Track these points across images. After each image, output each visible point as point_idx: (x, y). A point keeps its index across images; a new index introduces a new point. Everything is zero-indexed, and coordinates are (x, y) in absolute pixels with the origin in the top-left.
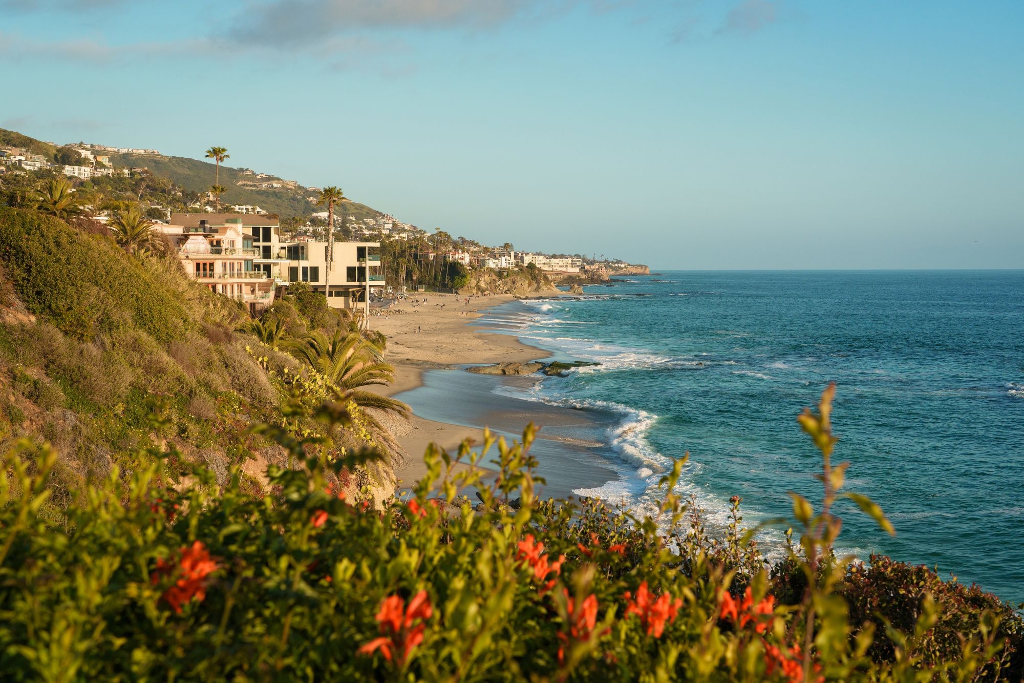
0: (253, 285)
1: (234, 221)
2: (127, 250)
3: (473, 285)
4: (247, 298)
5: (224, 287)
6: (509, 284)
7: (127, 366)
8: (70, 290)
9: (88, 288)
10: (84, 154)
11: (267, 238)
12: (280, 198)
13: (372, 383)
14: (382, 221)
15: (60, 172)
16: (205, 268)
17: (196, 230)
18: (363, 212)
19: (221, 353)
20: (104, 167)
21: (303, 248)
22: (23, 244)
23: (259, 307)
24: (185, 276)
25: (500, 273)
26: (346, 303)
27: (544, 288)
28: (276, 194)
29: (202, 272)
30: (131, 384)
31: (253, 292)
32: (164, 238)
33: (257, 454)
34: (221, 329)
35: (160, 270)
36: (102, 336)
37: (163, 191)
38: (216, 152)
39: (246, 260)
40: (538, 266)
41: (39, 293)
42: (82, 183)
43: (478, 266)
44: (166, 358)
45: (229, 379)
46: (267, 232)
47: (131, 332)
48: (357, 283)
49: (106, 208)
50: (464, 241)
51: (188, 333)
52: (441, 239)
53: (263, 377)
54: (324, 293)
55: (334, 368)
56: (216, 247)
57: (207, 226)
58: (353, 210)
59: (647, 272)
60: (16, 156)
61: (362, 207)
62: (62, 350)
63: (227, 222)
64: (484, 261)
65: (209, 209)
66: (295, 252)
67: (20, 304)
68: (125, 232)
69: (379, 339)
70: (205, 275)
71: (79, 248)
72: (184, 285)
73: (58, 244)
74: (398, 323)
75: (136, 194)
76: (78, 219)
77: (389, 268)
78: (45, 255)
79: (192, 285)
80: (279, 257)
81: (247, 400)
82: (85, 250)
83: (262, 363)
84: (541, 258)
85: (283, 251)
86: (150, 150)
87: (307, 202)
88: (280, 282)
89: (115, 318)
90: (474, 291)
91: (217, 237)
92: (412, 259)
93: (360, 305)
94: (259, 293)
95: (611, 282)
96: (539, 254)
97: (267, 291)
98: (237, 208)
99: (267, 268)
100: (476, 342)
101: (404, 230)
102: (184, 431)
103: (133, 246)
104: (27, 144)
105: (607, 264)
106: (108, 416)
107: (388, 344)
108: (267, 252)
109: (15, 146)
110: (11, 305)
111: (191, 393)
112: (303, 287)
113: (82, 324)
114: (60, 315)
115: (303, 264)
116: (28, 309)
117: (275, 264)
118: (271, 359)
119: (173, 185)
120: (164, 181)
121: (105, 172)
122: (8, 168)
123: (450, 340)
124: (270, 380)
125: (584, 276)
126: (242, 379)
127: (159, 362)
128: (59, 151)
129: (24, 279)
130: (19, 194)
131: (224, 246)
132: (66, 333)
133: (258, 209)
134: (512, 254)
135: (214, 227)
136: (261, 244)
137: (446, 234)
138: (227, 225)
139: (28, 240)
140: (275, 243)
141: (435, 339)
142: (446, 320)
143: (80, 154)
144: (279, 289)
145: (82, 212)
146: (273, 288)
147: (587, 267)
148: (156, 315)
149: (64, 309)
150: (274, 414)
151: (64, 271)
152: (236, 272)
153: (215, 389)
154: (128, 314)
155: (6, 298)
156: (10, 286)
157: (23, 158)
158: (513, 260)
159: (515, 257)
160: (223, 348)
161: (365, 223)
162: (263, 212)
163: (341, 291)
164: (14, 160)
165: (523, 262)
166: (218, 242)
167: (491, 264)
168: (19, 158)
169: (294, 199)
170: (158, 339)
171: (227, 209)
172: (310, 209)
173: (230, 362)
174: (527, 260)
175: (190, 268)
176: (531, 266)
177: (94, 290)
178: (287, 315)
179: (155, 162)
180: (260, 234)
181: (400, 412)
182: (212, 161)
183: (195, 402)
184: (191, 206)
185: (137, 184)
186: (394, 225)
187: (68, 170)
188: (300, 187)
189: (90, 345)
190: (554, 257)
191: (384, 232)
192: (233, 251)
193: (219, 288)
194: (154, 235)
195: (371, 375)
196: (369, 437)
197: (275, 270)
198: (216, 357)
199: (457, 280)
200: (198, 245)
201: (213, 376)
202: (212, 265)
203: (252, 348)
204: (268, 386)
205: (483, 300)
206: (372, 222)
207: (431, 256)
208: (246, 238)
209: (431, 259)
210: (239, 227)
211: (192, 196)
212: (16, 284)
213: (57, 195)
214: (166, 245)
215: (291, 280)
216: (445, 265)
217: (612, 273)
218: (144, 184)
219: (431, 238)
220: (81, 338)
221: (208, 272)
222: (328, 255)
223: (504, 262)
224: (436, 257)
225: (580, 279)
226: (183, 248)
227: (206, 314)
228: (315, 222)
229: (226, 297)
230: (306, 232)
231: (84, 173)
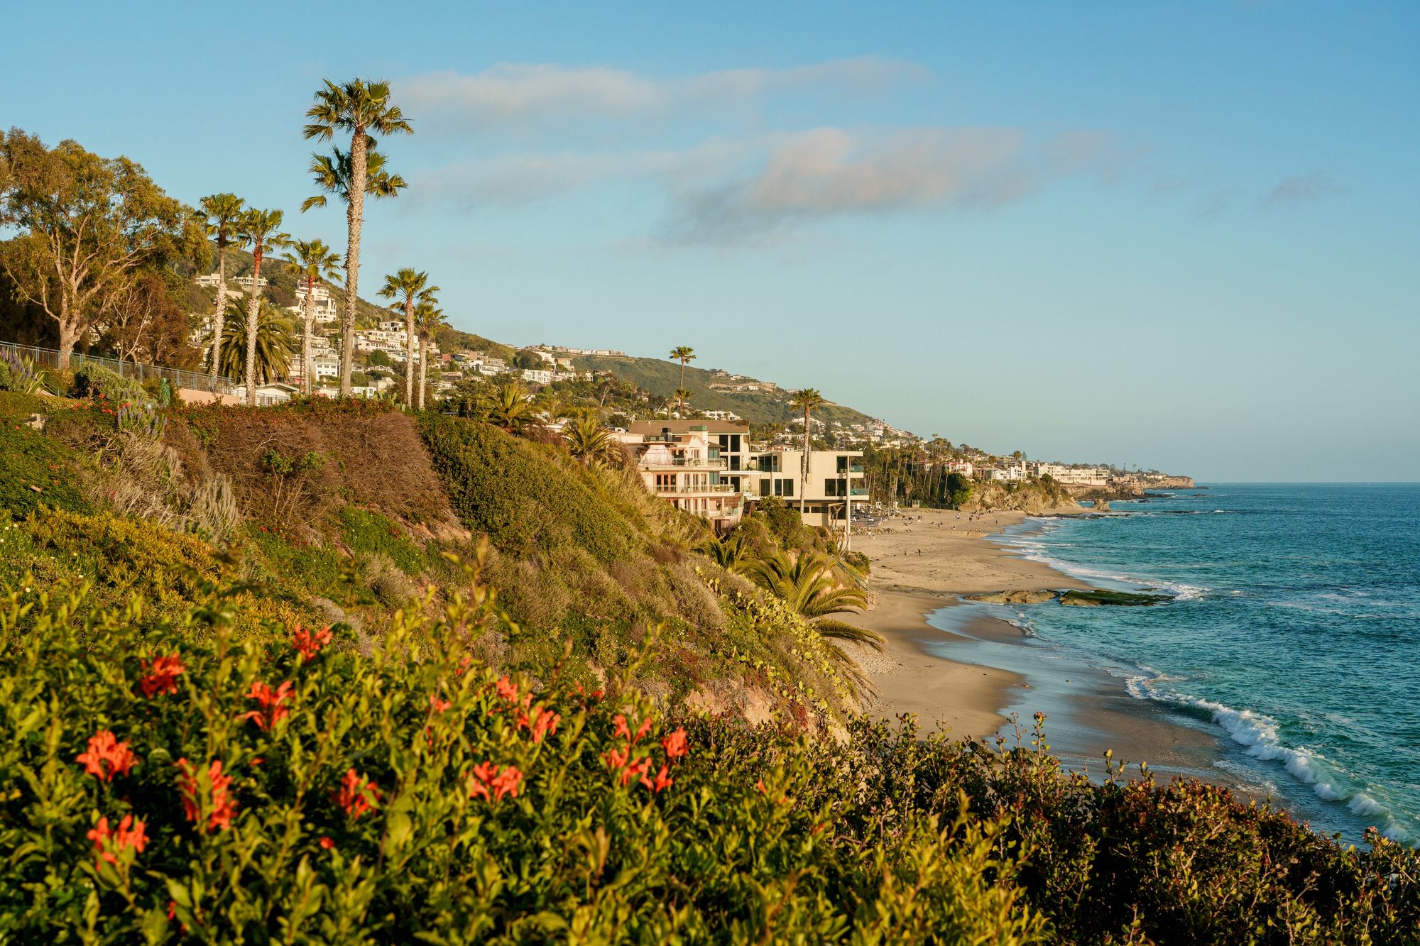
0: (718, 500)
1: (699, 429)
2: (581, 462)
3: (977, 500)
4: (713, 514)
5: (687, 501)
6: (1020, 498)
7: (564, 587)
8: (508, 504)
9: (526, 502)
10: (545, 356)
11: (736, 447)
12: (757, 402)
13: (841, 610)
14: (871, 427)
15: (519, 377)
16: (666, 480)
17: (657, 439)
18: (850, 417)
19: (667, 574)
20: (565, 370)
21: (775, 458)
22: (460, 455)
23: (725, 525)
24: (645, 491)
25: (1009, 487)
26: (825, 520)
27: (1063, 504)
28: (752, 398)
29: (663, 485)
30: (569, 607)
31: (719, 507)
32: (623, 448)
33: (703, 686)
34: (669, 548)
35: (617, 483)
36: (539, 553)
37: (628, 396)
38: (681, 352)
39: (712, 472)
40: (1055, 478)
41: (475, 507)
42: (542, 389)
43: (983, 478)
44: (607, 578)
45: (675, 603)
46: (736, 440)
47: (570, 549)
48: (837, 498)
49: (563, 415)
50: (967, 449)
51: (632, 552)
52: (940, 447)
53: (713, 602)
54: (798, 509)
55: (798, 594)
56: (679, 458)
57: (670, 434)
58: (838, 415)
59: (1191, 484)
60: (473, 360)
61: (849, 411)
62: (496, 568)
63: (691, 429)
64: (989, 473)
65: (677, 415)
66: (767, 463)
67: (455, 519)
68: (581, 442)
69: (861, 562)
70: (666, 489)
71: (518, 460)
72: (642, 499)
73: (496, 455)
74: (886, 543)
75: (599, 399)
76: (531, 428)
77: (878, 480)
78: (482, 466)
79: (651, 499)
80: (749, 468)
81: (695, 626)
82: (524, 461)
83: (713, 585)
84: (1059, 468)
85: (754, 462)
86: (615, 351)
87: (787, 406)
88: (750, 497)
89: (554, 534)
90: (978, 507)
91: (680, 446)
92: (905, 470)
93: (841, 523)
94: (725, 509)
95: (1146, 496)
96: (1057, 464)
97: (734, 507)
98: (708, 414)
99: (736, 481)
100: (977, 567)
101: (896, 437)
102: (623, 659)
103: (589, 457)
104: (485, 346)
105: (1141, 476)
106: (543, 641)
107: (872, 567)
108: (735, 462)
109: (473, 349)
110: (446, 520)
111: (633, 617)
112: (775, 502)
113: (519, 541)
114: (497, 531)
115: (776, 476)
116: (463, 524)
117: (744, 476)
118: (723, 581)
119: (639, 390)
120: (629, 384)
121: (566, 376)
122: (465, 373)
123: (946, 564)
124: (721, 605)
125: (1111, 490)
126: (689, 603)
127: (598, 583)
128: (518, 354)
129: (460, 492)
130: (469, 402)
131: (687, 456)
132: (502, 550)
133: (732, 415)
134: (1024, 464)
135: (677, 435)
136: (729, 454)
137: (945, 441)
138: (691, 433)
139: (465, 451)
140: (745, 453)
141: (929, 562)
142: (942, 541)
143: (540, 357)
144: (748, 504)
145: (535, 420)
146: (741, 503)
147: (1115, 479)
148: (597, 531)
149: (500, 526)
150: (723, 643)
151: (502, 484)
152: (700, 485)
153: (660, 613)
154: (568, 531)
155: (441, 513)
156: (445, 500)
157: (481, 362)
158: (1024, 471)
159: (1028, 467)
160: (670, 568)
161: (852, 430)
162: (737, 418)
163: (820, 507)
164: (471, 364)
165: (1037, 473)
166: (681, 452)
167: (998, 475)
168: (477, 362)
169: (772, 403)
170: (599, 558)
171: (697, 416)
172: (789, 413)
173: (677, 584)
174: (1043, 470)
175: (650, 481)
176: (1046, 478)
177: (533, 504)
178: (757, 534)
179: (621, 364)
180: (729, 443)
181: (872, 644)
182: (678, 361)
183: (637, 627)
184: (658, 412)
185: (600, 389)
186: (885, 430)
187: (528, 375)
188: (779, 390)
189: (527, 563)
190: (1075, 467)
191: (873, 439)
192: (697, 462)
193: (682, 503)
194: (612, 445)
195: (839, 601)
196: (832, 671)
197: (744, 483)
198: (661, 578)
199: (958, 494)
200: (659, 456)
201: (657, 599)
202: (674, 477)
203: (703, 569)
204: (718, 611)
205: (987, 517)
206: (860, 428)
207: (928, 466)
208: (712, 447)
209: (927, 470)
210: (705, 435)
211: (658, 401)
212: (452, 497)
213: (509, 402)
214: (624, 456)
215: (763, 494)
216: (943, 477)
217: (1146, 486)
218: (607, 389)
219: (928, 446)
220: (517, 556)
221: (669, 485)
222: (805, 467)
223: (1014, 474)
224: (934, 467)
225: (1107, 494)
226: (643, 458)
227: (665, 531)
228: (793, 428)
229: (688, 513)
230: (784, 440)
231: (544, 377)
